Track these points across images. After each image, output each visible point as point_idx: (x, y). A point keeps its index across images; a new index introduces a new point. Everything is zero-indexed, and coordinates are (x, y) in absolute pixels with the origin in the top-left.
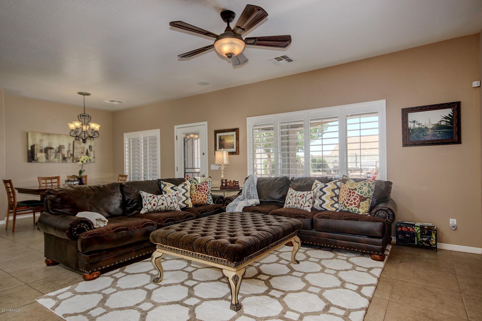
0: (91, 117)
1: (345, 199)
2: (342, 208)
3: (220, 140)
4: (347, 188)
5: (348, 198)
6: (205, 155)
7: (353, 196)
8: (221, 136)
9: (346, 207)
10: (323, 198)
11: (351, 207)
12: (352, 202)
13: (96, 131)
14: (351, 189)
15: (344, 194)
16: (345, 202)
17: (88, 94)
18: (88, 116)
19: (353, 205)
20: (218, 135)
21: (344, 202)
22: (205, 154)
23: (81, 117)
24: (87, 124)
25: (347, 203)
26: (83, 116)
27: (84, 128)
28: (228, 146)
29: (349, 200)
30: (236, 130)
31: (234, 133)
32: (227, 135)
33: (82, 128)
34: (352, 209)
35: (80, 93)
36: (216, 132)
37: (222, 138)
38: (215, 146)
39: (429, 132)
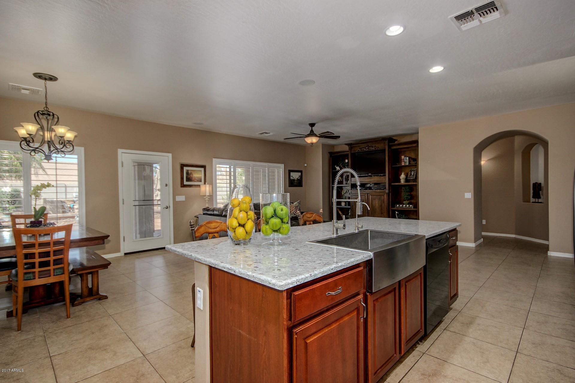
0: (58, 118)
2: (293, 215)
3: (187, 173)
4: (294, 206)
6: (168, 187)
8: (188, 170)
13: (69, 141)
14: (296, 206)
17: (52, 79)
18: (53, 115)
20: (185, 169)
21: (294, 212)
22: (168, 185)
23: (40, 115)
24: (51, 130)
26: (43, 114)
27: (47, 135)
28: (196, 180)
30: (204, 167)
31: (202, 169)
32: (195, 170)
33: (43, 136)
35: (38, 76)
36: (183, 166)
37: (189, 172)
38: (182, 178)
39: (296, 181)
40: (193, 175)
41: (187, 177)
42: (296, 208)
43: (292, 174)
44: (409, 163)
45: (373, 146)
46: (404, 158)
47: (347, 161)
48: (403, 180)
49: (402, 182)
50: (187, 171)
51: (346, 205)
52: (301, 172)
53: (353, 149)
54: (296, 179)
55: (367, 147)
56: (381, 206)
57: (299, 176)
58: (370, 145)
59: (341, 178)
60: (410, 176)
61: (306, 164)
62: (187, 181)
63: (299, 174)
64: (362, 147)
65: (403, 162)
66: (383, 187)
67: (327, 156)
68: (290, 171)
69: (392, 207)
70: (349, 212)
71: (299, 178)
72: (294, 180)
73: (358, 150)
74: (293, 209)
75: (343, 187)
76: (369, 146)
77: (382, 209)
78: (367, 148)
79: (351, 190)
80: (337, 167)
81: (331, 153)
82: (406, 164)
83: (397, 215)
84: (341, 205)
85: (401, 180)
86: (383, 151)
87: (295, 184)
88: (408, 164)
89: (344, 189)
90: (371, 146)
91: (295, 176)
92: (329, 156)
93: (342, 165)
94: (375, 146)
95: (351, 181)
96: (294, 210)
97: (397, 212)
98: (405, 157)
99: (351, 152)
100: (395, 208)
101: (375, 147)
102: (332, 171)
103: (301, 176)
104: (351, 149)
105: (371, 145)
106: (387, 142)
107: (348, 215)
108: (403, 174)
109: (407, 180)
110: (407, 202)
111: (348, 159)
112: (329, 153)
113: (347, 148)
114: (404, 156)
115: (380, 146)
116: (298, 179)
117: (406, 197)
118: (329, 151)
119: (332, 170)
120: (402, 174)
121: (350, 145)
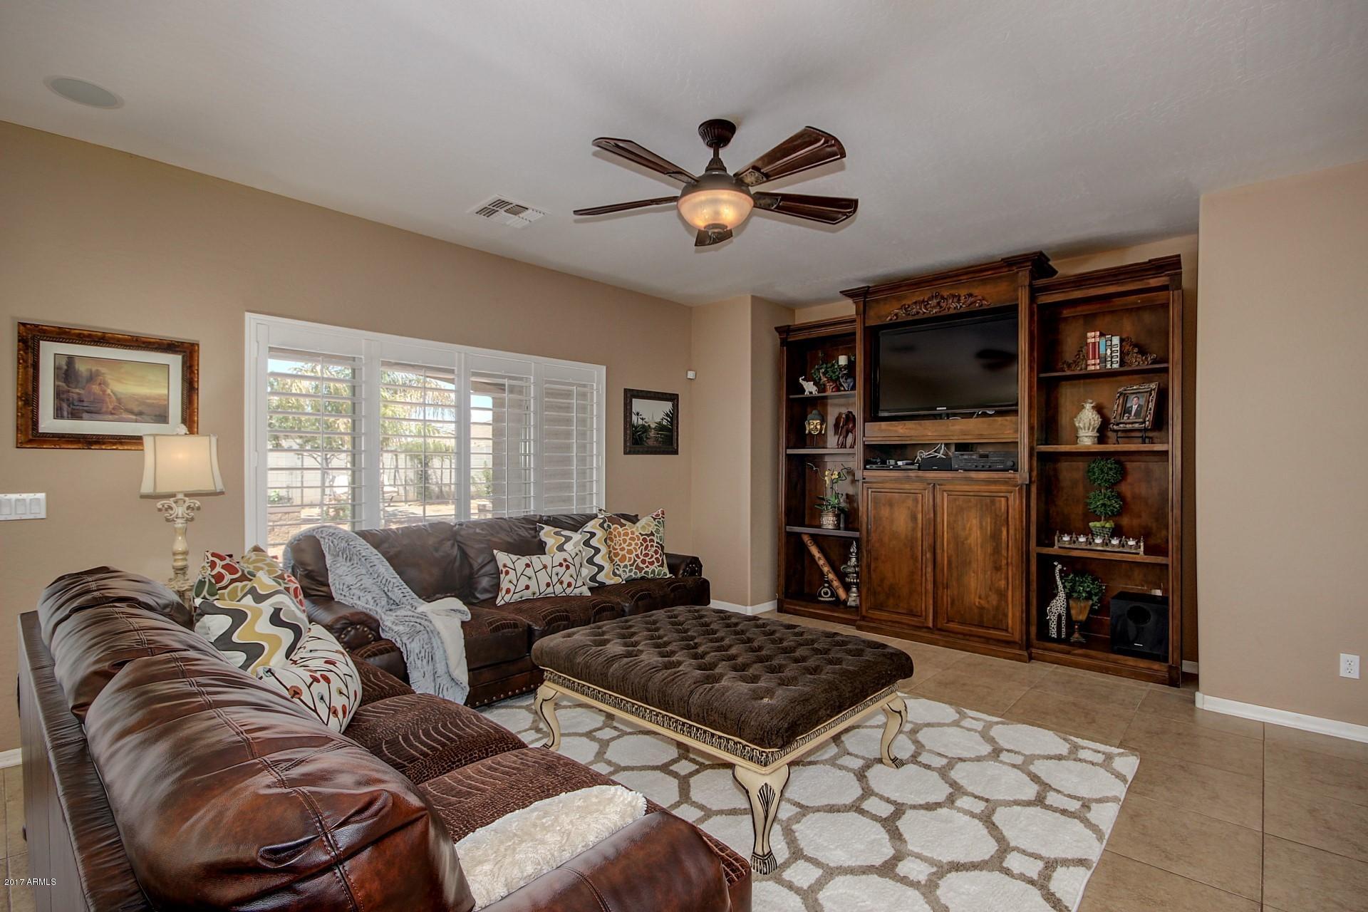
1: (637, 556)
2: (632, 574)
3: (67, 372)
4: (637, 533)
5: (644, 552)
7: (652, 546)
8: (71, 359)
9: (641, 569)
10: (597, 559)
11: (652, 567)
12: (653, 559)
14: (646, 535)
15: (633, 546)
16: (639, 561)
19: (656, 564)
21: (635, 561)
25: (643, 562)
28: (129, 411)
29: (646, 555)
30: (182, 348)
31: (172, 360)
32: (120, 363)
34: (653, 572)
38: (28, 400)
39: (652, 434)
40: (103, 384)
41: (59, 395)
42: (645, 540)
43: (638, 404)
44: (1122, 363)
45: (959, 296)
46: (1098, 340)
47: (843, 360)
48: (1090, 434)
49: (1087, 439)
50: (63, 363)
51: (837, 527)
52: (673, 398)
53: (872, 313)
54: (653, 426)
55: (931, 298)
56: (995, 536)
57: (667, 415)
58: (945, 294)
59: (821, 425)
60: (1122, 415)
61: (690, 370)
62: (58, 414)
63: (667, 406)
64: (910, 303)
65: (1094, 358)
66: (1002, 462)
67: (770, 342)
68: (631, 395)
69: (1039, 544)
70: (851, 553)
71: (665, 423)
72: (645, 429)
73: (896, 315)
74: (631, 548)
75: (827, 459)
76: (943, 298)
77: (996, 551)
78: (934, 302)
79: (865, 468)
80: (804, 383)
81: (784, 331)
82: (1109, 366)
83: (1061, 578)
84: (820, 526)
85: (1081, 433)
86: (1009, 312)
87: (651, 443)
88: (1116, 366)
89: (829, 466)
90: (954, 296)
91: (651, 413)
92: (779, 341)
93: (824, 374)
94: (970, 295)
95: (864, 436)
96: (639, 552)
97: (1059, 567)
98: (1102, 335)
99: (864, 323)
100: (1055, 550)
101: (972, 299)
102: (788, 399)
103: (673, 416)
104: (863, 312)
105: (953, 292)
106: (1024, 277)
107: (846, 563)
108: (1088, 406)
109: (1103, 433)
110: (1108, 525)
111: (850, 351)
112: (777, 329)
113: (848, 309)
114: (1098, 333)
115: (990, 294)
116: (661, 427)
117: (1104, 505)
118: (777, 326)
119: (788, 394)
120: (1083, 407)
121: (863, 295)
